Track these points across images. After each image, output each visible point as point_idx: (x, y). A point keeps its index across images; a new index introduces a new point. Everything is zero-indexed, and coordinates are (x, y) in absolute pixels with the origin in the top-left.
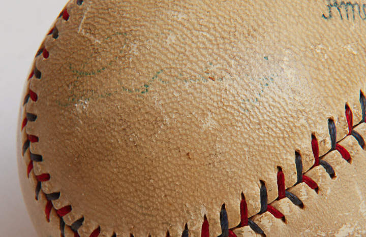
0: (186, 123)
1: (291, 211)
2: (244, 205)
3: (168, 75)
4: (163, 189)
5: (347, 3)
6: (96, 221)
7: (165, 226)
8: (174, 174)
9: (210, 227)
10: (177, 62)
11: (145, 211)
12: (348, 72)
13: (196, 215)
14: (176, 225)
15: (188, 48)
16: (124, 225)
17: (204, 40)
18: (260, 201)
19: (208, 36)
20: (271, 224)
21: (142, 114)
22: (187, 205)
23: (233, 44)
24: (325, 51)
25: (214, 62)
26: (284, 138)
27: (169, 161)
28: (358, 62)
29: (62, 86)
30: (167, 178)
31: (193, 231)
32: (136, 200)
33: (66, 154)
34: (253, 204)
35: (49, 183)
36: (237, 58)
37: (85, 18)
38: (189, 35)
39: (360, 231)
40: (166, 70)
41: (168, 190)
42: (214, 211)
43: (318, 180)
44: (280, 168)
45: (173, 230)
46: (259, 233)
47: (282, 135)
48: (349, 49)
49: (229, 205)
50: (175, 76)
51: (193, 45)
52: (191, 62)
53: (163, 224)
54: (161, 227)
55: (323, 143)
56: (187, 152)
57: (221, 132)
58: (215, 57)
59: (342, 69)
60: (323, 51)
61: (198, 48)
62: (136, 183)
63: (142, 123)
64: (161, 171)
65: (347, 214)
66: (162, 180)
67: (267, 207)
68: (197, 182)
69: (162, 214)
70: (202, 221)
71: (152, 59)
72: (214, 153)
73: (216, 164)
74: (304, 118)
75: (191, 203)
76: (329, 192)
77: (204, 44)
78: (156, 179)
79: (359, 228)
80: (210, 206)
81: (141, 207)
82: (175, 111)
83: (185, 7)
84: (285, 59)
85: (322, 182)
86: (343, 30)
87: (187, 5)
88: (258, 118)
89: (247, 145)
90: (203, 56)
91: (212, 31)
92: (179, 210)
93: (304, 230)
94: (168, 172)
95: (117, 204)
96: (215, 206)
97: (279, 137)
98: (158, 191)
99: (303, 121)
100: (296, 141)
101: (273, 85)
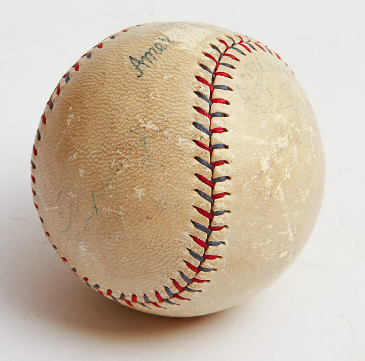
0: (130, 204)
1: (225, 187)
2: (200, 211)
3: (98, 191)
4: (156, 245)
5: (145, 55)
6: (150, 289)
7: (178, 259)
8: (152, 233)
9: (198, 237)
10: (95, 180)
11: (163, 263)
12: (177, 91)
13: (185, 239)
14: (183, 253)
15: (92, 168)
16: (163, 279)
17: (95, 155)
18: (205, 200)
19: (95, 152)
20: (223, 203)
21: (108, 222)
22: (176, 239)
23: (109, 142)
25: (110, 161)
26: (181, 159)
27: (143, 230)
28: (178, 79)
29: (66, 245)
30: (152, 238)
31: (193, 248)
32: (153, 262)
33: (103, 274)
34: (203, 205)
35: (114, 293)
36: (118, 147)
38: (87, 161)
39: (273, 153)
40: (95, 190)
41: (159, 243)
42: (190, 228)
43: (221, 158)
44: (196, 175)
45: (185, 257)
46: (224, 213)
47: (178, 159)
48: (167, 79)
49: (193, 217)
50: (101, 188)
51: (93, 164)
52: (101, 173)
53: (177, 259)
54: (177, 262)
55: (202, 139)
56: (146, 217)
57: (149, 190)
58: (108, 158)
59: (172, 93)
60: (155, 95)
61: (97, 163)
62: (143, 255)
63: (112, 226)
64: (146, 238)
65: (255, 154)
66: (151, 242)
67: (212, 198)
68: (166, 225)
69: (171, 256)
70: (192, 239)
71: (84, 191)
72: (157, 203)
73: (165, 207)
74: (180, 138)
75: (176, 237)
76: (233, 156)
77: (97, 157)
78: (149, 244)
79: (270, 152)
80: (186, 228)
81: (159, 263)
82: (119, 205)
83: (72, 149)
84: (140, 121)
85: (224, 156)
86: (155, 72)
87: (72, 147)
88: (159, 164)
89: (168, 182)
90: (102, 164)
91: (95, 147)
92: (175, 246)
93: (244, 186)
94: (149, 235)
95: (147, 273)
96: (188, 226)
97: (178, 161)
98: (156, 248)
99: (180, 140)
100: (188, 153)
101: (147, 140)
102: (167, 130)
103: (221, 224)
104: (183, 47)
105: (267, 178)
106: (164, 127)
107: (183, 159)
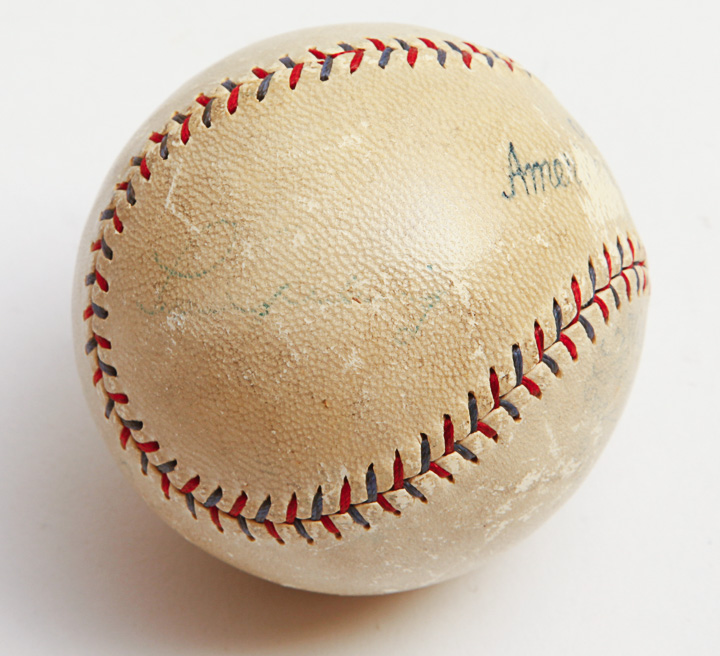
0: (322, 361)
1: (461, 468)
2: (398, 465)
3: (296, 293)
4: (289, 443)
5: (534, 166)
6: (195, 469)
7: (290, 487)
8: (305, 426)
9: (353, 492)
10: (308, 274)
11: (264, 468)
12: (537, 275)
13: (334, 476)
14: (306, 488)
15: (323, 255)
16: (234, 480)
17: (345, 243)
18: (420, 459)
19: (350, 237)
20: (434, 485)
21: (261, 346)
22: (322, 464)
23: (383, 249)
24: (508, 249)
25: (360, 276)
26: (453, 377)
27: (297, 410)
28: (551, 259)
29: (145, 284)
30: (295, 430)
31: (328, 496)
32: (252, 453)
33: (152, 379)
34: (411, 464)
35: (128, 408)
36: (391, 271)
37: (174, 185)
38: (325, 235)
39: (548, 475)
40: (294, 286)
41: (296, 444)
42: (358, 472)
43: (498, 427)
44: (447, 417)
45: (301, 493)
46: (418, 497)
47: (450, 374)
48: (538, 241)
49: (379, 465)
50: (306, 295)
51: (330, 250)
52: (328, 276)
53: (288, 485)
54: (284, 488)
55: (505, 379)
56: (323, 399)
57: (369, 373)
58: (361, 268)
59: (530, 273)
60: (505, 251)
61: (337, 255)
62: (252, 432)
63: (261, 357)
64: (288, 421)
65: (533, 459)
66: (288, 432)
67: (430, 465)
68: (336, 437)
69: (287, 473)
70: (342, 483)
71: (273, 268)
72: (360, 401)
73: (362, 415)
74: (480, 348)
75: (327, 463)
76: (511, 438)
77: (344, 248)
78: (280, 431)
79: (547, 471)
80: (353, 467)
81: (259, 462)
82: (307, 344)
83: (317, 190)
85: (503, 428)
86: (530, 213)
87: (319, 187)
88: (420, 353)
89: (405, 390)
90: (345, 267)
91: (355, 230)
92: (311, 470)
93: (477, 488)
94: (296, 423)
95: (224, 455)
96: (360, 466)
97: (447, 377)
98: (282, 445)
99: (479, 352)
100: (470, 380)
101: (439, 306)
102: (477, 319)
103: (399, 505)
104: (587, 209)
105: (509, 502)
106: (478, 312)
107: (455, 381)
